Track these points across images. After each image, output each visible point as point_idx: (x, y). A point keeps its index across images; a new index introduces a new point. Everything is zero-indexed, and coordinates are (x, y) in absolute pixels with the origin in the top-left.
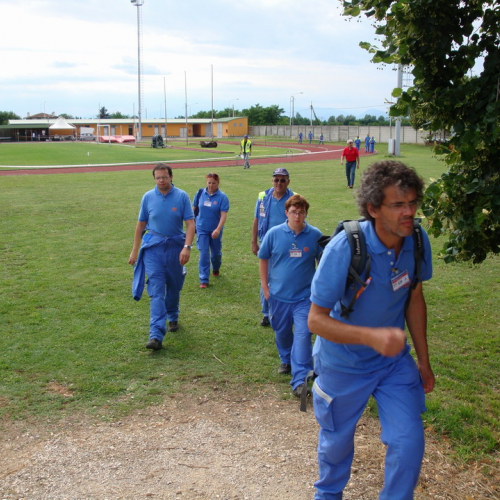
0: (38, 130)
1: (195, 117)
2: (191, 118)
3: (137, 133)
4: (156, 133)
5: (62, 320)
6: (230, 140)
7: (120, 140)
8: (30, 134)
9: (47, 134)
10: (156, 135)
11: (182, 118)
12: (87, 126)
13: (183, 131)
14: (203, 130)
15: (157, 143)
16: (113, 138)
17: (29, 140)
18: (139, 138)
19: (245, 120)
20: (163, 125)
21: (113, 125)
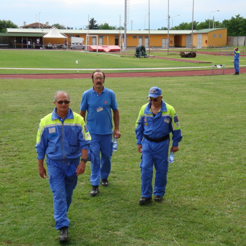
0: (33, 38)
1: (176, 28)
2: (173, 29)
3: (123, 43)
4: (140, 43)
6: (210, 51)
7: (107, 49)
8: (25, 42)
9: (41, 42)
10: (140, 45)
11: (165, 29)
12: (78, 35)
13: (165, 42)
14: (184, 41)
15: (141, 53)
16: (100, 48)
17: (25, 47)
18: (124, 48)
19: (225, 32)
20: (146, 36)
21: (101, 36)
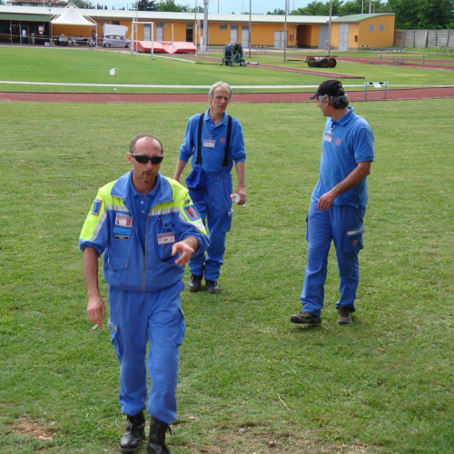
0: (31, 25)
1: (302, 12)
2: (294, 13)
3: (201, 36)
4: (233, 37)
5: (49, 329)
6: (362, 55)
7: (171, 49)
8: (17, 32)
9: (47, 32)
10: (233, 41)
11: (281, 13)
12: (116, 21)
13: (280, 37)
14: (315, 37)
15: (233, 56)
16: (158, 45)
17: (16, 41)
18: (203, 47)
19: (390, 20)
20: (245, 25)
21: (160, 23)
